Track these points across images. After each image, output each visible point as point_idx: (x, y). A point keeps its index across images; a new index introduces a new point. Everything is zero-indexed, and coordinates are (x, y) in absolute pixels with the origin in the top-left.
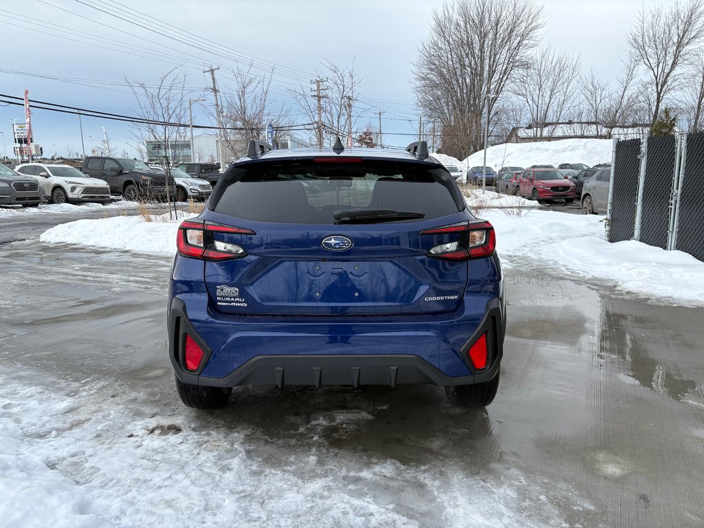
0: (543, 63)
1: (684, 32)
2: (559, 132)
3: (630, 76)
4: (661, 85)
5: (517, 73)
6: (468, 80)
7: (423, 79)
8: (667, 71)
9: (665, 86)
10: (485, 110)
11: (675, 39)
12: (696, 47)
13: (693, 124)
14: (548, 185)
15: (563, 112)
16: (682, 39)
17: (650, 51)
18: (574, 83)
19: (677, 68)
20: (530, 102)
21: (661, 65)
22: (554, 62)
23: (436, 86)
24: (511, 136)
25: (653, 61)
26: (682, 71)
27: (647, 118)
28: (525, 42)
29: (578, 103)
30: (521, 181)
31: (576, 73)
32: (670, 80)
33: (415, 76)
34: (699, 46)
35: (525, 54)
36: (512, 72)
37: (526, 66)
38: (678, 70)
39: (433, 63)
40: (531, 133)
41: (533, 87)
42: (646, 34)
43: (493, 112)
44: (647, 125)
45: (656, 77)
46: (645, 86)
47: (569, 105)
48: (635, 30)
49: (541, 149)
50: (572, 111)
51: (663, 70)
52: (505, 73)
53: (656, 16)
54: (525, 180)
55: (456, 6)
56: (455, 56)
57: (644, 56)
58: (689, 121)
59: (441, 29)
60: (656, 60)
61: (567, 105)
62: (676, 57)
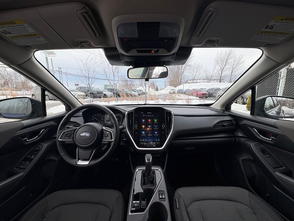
0: (194, 65)
1: (228, 57)
2: (198, 81)
3: (215, 68)
4: (222, 70)
6: (176, 69)
8: (224, 66)
10: (180, 76)
11: (226, 59)
12: (231, 61)
14: (201, 93)
15: (199, 77)
17: (220, 62)
18: (201, 70)
20: (191, 74)
21: (222, 65)
22: (197, 64)
24: (187, 82)
25: (220, 65)
29: (203, 74)
30: (193, 92)
31: (202, 67)
32: (224, 69)
38: (226, 66)
40: (191, 81)
42: (219, 58)
44: (219, 80)
45: (221, 68)
46: (218, 70)
48: (216, 57)
50: (201, 76)
54: (194, 92)
57: (218, 63)
62: (226, 63)
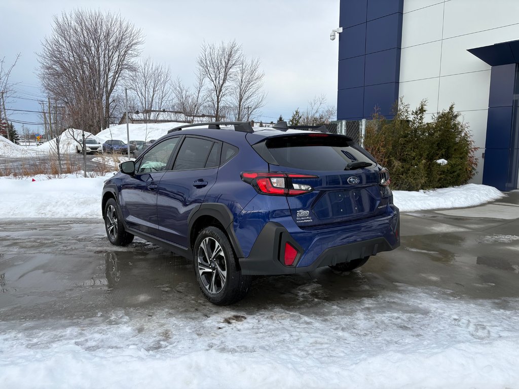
0: (146, 69)
1: (229, 60)
2: (161, 117)
3: (201, 85)
4: (219, 90)
5: (126, 73)
7: (48, 68)
8: (221, 83)
9: (221, 93)
11: (224, 65)
12: (235, 70)
13: (237, 117)
15: (163, 104)
16: (227, 64)
17: (211, 70)
18: (167, 85)
19: (226, 82)
20: (140, 95)
21: (218, 79)
22: (154, 69)
23: (58, 75)
24: (124, 118)
25: (213, 76)
26: (230, 84)
27: (213, 112)
28: (130, 52)
31: (169, 78)
32: (223, 89)
33: (41, 65)
34: (236, 70)
35: (131, 60)
36: (122, 72)
37: (132, 69)
38: (227, 84)
39: (56, 56)
41: (140, 85)
42: (208, 59)
43: (110, 100)
44: (213, 117)
45: (215, 86)
46: (210, 91)
47: (166, 100)
48: (201, 56)
49: (153, 129)
50: (168, 103)
51: (219, 83)
52: (117, 72)
53: (212, 48)
55: (73, 16)
56: (75, 54)
57: (207, 72)
58: (235, 115)
59: (63, 31)
60: (214, 76)
61: (165, 99)
62: (226, 75)
